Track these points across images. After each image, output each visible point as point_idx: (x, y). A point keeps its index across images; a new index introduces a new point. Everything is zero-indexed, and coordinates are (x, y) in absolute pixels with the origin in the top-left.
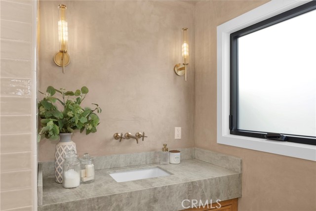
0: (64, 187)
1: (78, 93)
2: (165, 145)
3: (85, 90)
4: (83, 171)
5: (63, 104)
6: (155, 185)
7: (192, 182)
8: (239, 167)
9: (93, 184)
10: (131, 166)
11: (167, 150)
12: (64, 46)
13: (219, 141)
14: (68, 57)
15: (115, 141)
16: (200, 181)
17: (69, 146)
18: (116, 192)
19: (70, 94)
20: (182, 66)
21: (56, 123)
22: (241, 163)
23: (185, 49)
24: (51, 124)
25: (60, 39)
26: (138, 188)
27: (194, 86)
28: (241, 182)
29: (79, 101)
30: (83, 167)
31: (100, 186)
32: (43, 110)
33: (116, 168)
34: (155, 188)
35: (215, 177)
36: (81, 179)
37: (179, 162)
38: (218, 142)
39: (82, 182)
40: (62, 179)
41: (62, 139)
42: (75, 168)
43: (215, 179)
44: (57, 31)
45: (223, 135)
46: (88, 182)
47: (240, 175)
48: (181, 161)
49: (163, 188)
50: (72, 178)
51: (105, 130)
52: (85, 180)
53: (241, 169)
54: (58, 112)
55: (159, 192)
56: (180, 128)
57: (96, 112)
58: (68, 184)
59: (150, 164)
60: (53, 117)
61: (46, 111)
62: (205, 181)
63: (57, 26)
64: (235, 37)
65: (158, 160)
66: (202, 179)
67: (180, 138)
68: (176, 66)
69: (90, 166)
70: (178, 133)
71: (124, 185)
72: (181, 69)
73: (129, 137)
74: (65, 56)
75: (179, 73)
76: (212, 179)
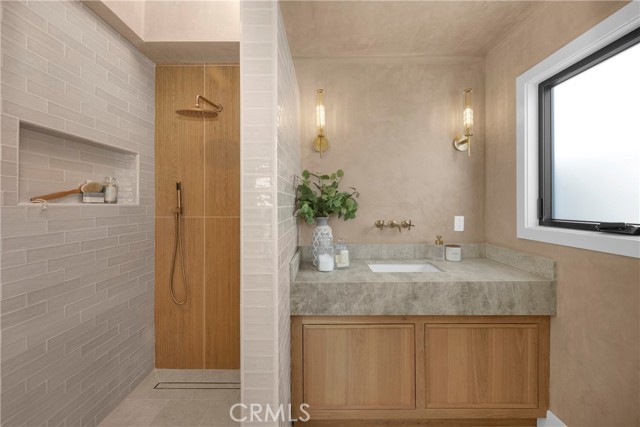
0: (318, 270)
1: (334, 176)
2: (439, 238)
3: (340, 174)
4: (337, 257)
5: (319, 188)
6: (415, 280)
7: (468, 283)
8: (551, 272)
9: (347, 271)
10: (395, 259)
11: (441, 243)
12: (321, 130)
13: (520, 235)
14: (327, 142)
15: (377, 229)
16: (480, 283)
17: (325, 231)
18: (368, 280)
19: (326, 177)
20: (464, 138)
21: (311, 206)
22: (555, 265)
23: (468, 117)
24: (306, 206)
25: (318, 124)
26: (395, 280)
27: (485, 163)
28: (554, 294)
29: (335, 185)
30: (338, 253)
31: (353, 273)
32: (300, 194)
33: (377, 259)
34: (415, 283)
35: (507, 280)
36: (335, 264)
37: (459, 259)
38: (518, 236)
39: (336, 267)
40: (317, 262)
41: (318, 223)
42: (329, 252)
43: (507, 283)
44: (316, 116)
45: (526, 227)
46: (343, 268)
47: (553, 285)
48: (462, 259)
49: (426, 284)
50: (326, 262)
51: (366, 217)
52: (339, 265)
53: (555, 276)
54: (313, 196)
55: (420, 288)
56: (462, 218)
57: (354, 196)
58: (322, 267)
59: (419, 259)
60: (308, 200)
61: (303, 194)
62: (488, 283)
63: (316, 111)
64: (546, 87)
65: (430, 255)
66: (484, 280)
67: (462, 229)
68: (456, 139)
69: (345, 253)
70: (459, 223)
71: (379, 275)
72: (463, 143)
73: (392, 225)
74: (323, 141)
75: (462, 148)
76: (501, 283)
